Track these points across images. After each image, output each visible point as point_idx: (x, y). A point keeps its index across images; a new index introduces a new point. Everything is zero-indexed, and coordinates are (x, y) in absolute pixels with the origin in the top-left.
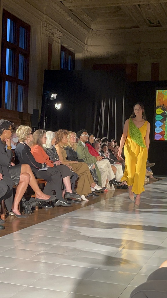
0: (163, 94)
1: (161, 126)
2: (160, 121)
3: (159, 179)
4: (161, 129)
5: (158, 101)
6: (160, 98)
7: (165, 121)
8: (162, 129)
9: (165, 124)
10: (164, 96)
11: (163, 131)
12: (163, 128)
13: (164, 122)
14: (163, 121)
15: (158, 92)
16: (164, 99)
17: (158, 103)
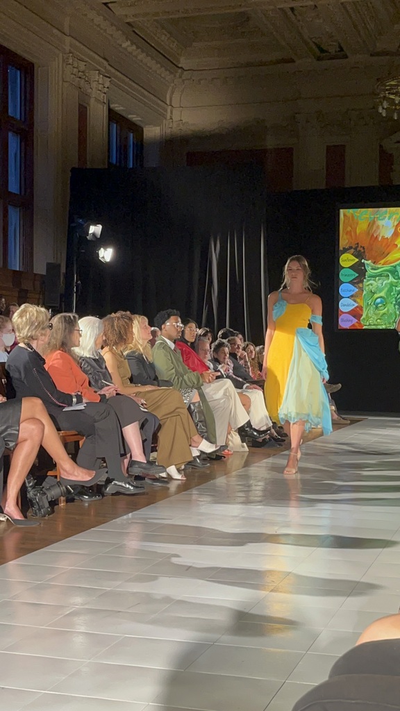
0: (356, 218)
1: (352, 296)
2: (352, 282)
3: (353, 422)
4: (354, 303)
5: (345, 236)
6: (349, 229)
7: (362, 282)
8: (355, 301)
9: (362, 290)
10: (357, 224)
11: (357, 307)
12: (358, 300)
13: (361, 285)
14: (358, 283)
15: (345, 215)
16: (358, 232)
17: (343, 242)
